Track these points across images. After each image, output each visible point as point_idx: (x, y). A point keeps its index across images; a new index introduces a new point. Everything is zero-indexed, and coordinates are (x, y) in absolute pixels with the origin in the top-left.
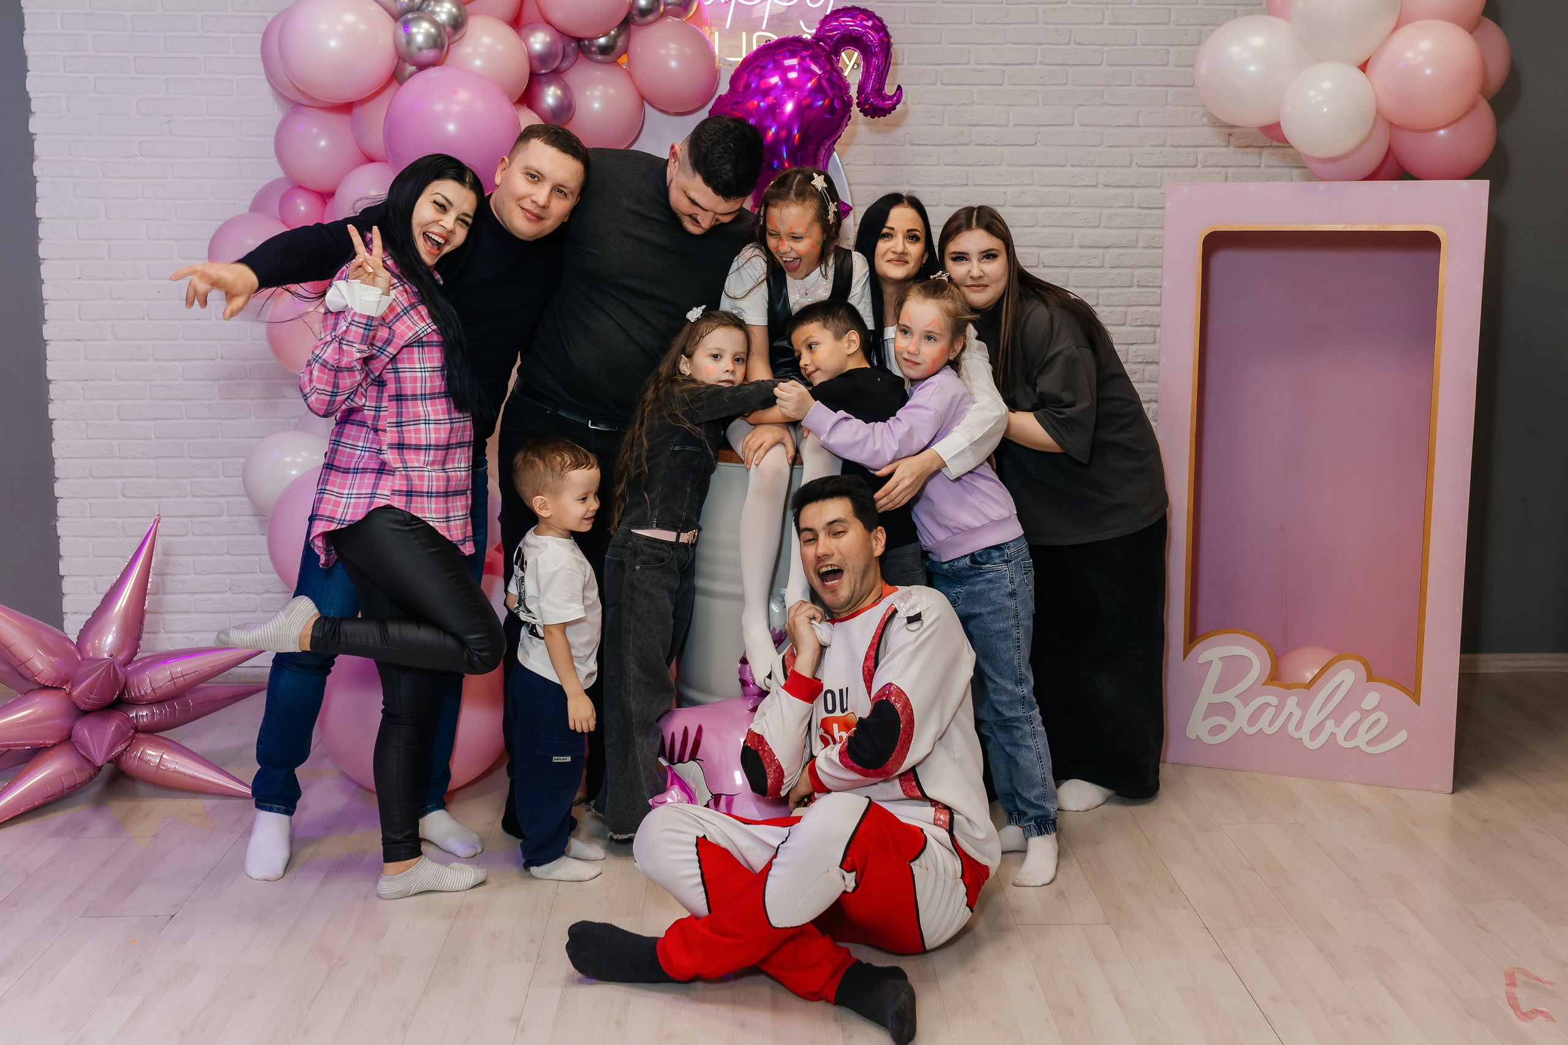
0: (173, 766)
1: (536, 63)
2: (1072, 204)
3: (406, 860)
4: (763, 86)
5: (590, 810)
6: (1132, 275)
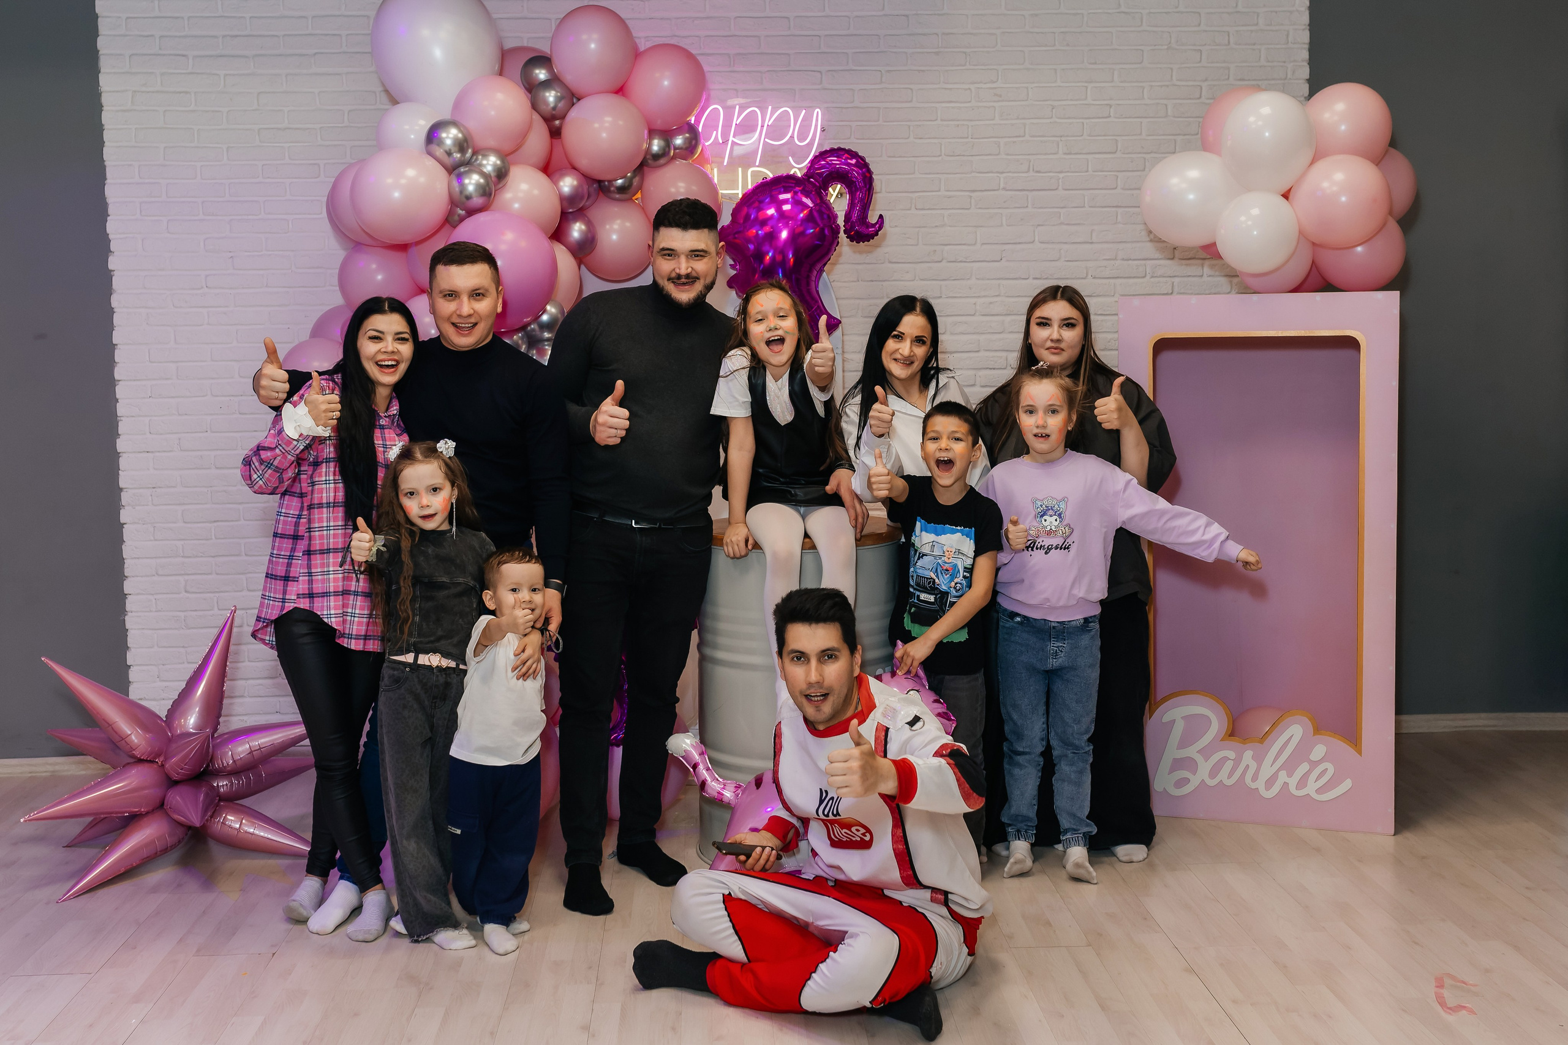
0: (252, 830)
1: (565, 203)
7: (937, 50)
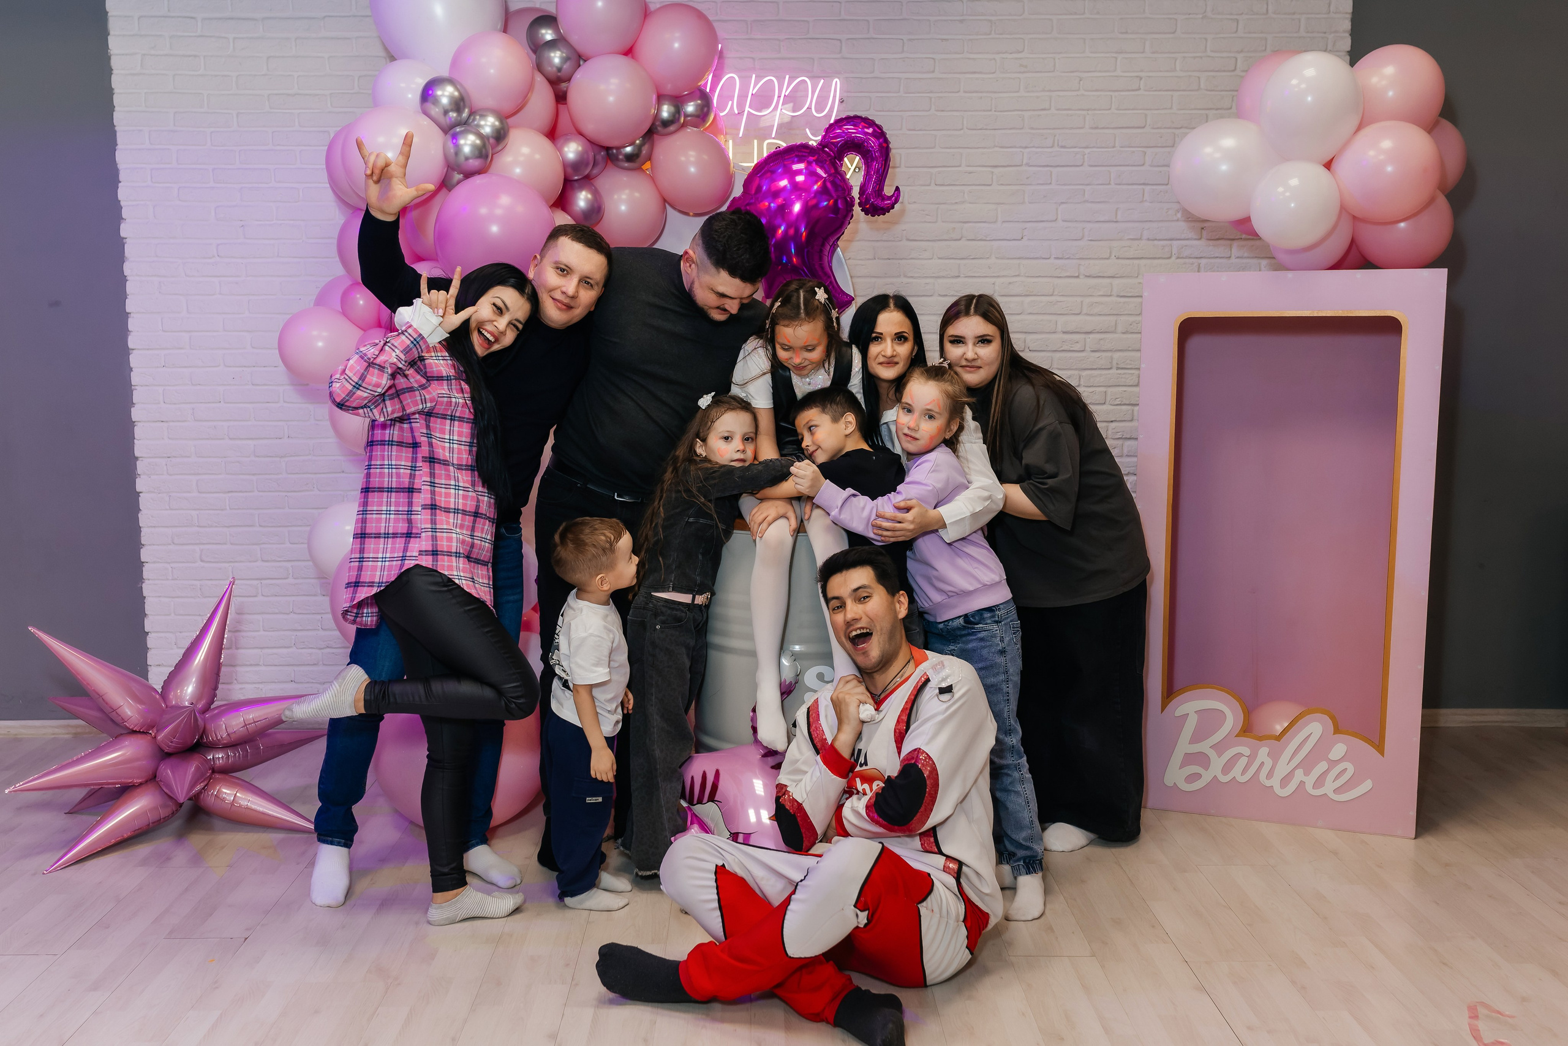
0: (246, 803)
1: (569, 170)
2: (1056, 293)
3: (453, 890)
4: (773, 189)
5: (618, 848)
6: (1112, 358)
7: (962, 18)
